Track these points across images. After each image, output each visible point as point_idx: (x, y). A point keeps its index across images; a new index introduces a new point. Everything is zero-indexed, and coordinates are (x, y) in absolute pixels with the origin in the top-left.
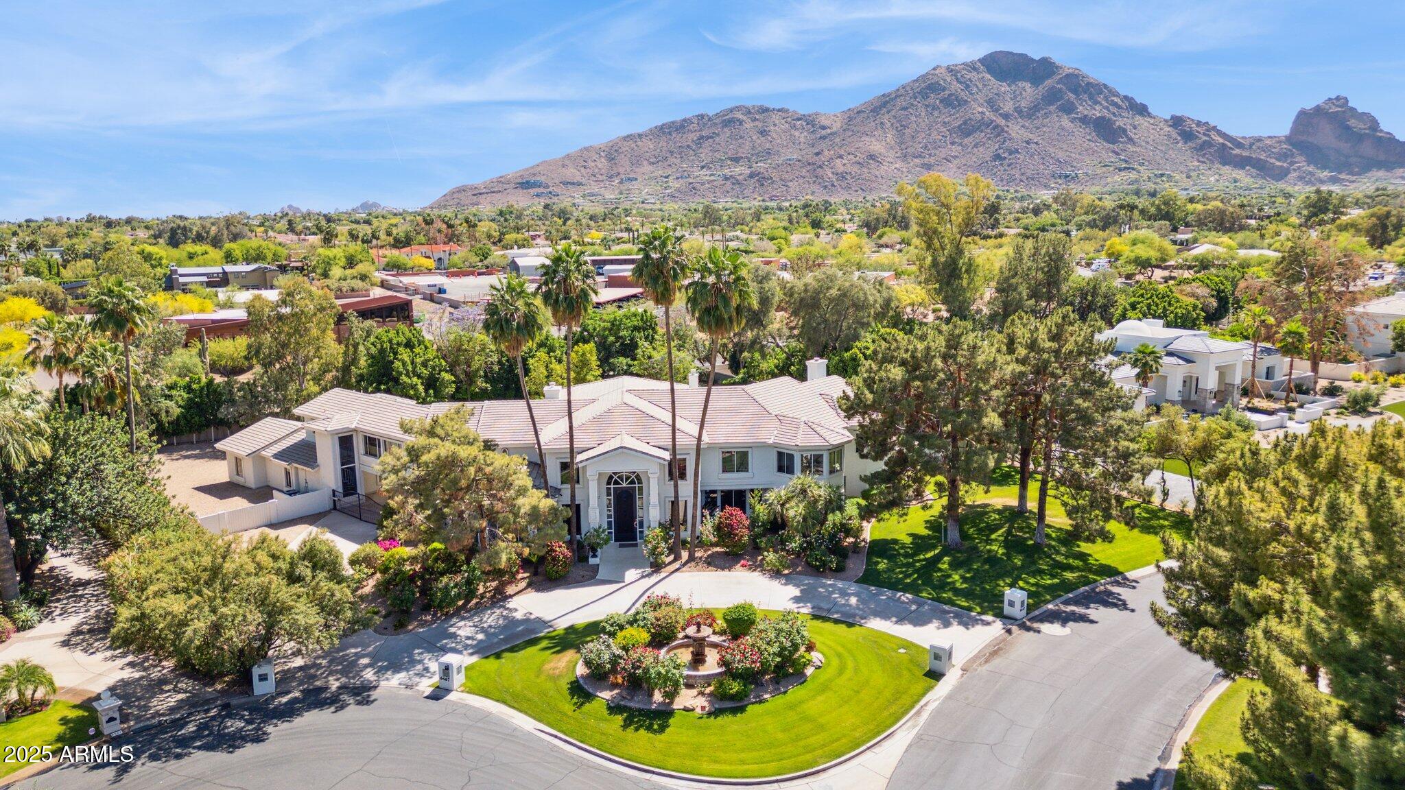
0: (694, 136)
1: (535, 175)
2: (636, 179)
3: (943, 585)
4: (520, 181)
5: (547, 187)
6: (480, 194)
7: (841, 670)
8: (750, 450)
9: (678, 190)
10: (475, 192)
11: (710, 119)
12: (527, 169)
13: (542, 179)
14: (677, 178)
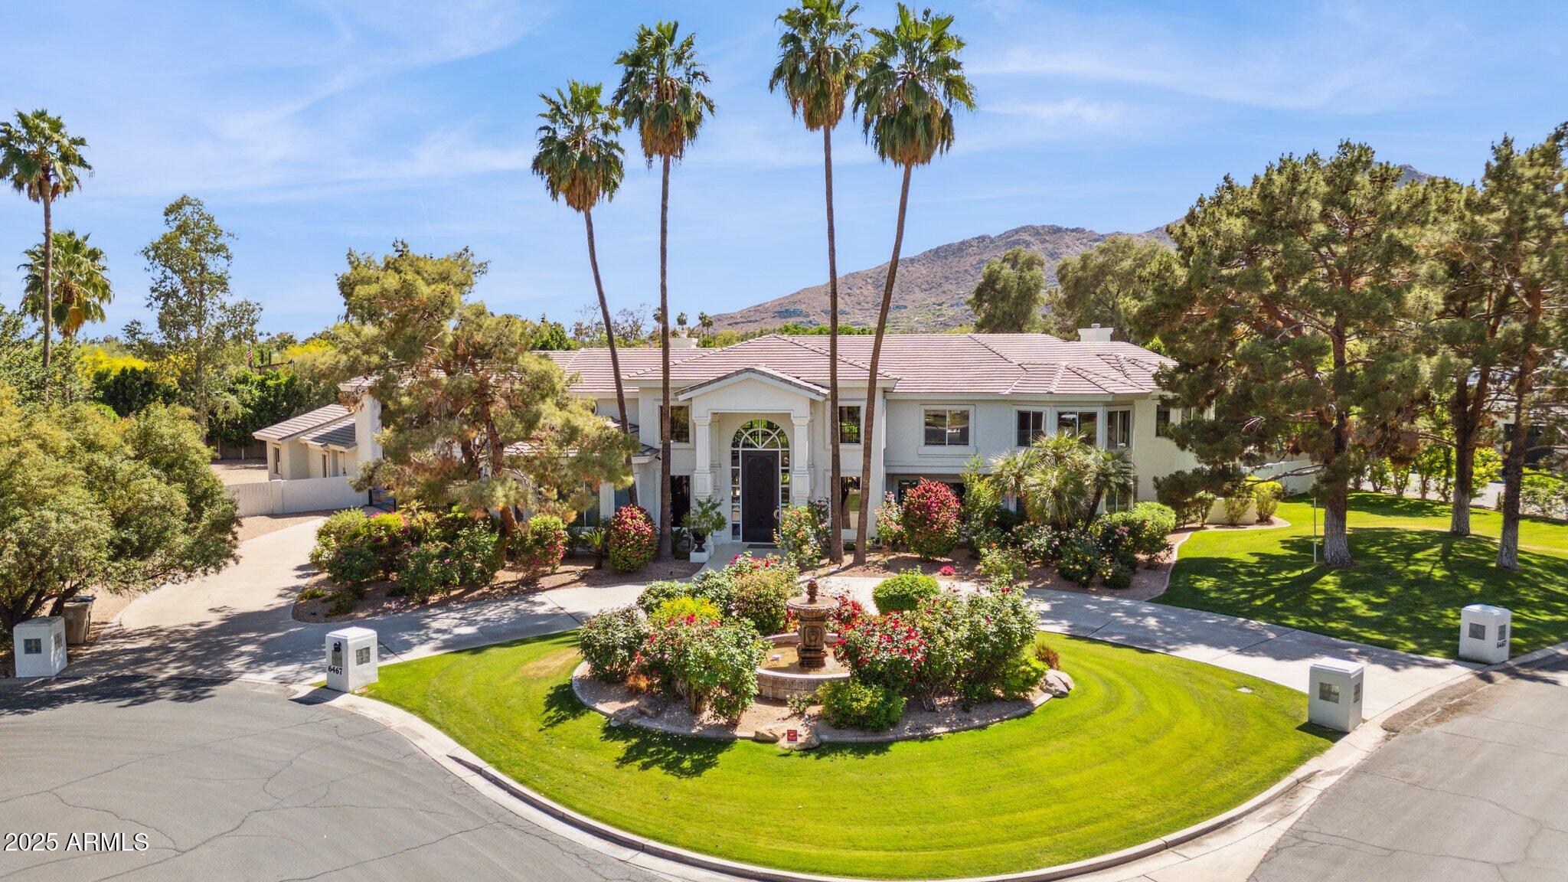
0: (974, 260)
1: (795, 303)
2: (905, 307)
4: (778, 309)
5: (808, 316)
6: (736, 323)
8: (971, 409)
9: (953, 318)
10: (732, 321)
11: (992, 241)
12: (787, 297)
13: (803, 307)
14: (952, 306)
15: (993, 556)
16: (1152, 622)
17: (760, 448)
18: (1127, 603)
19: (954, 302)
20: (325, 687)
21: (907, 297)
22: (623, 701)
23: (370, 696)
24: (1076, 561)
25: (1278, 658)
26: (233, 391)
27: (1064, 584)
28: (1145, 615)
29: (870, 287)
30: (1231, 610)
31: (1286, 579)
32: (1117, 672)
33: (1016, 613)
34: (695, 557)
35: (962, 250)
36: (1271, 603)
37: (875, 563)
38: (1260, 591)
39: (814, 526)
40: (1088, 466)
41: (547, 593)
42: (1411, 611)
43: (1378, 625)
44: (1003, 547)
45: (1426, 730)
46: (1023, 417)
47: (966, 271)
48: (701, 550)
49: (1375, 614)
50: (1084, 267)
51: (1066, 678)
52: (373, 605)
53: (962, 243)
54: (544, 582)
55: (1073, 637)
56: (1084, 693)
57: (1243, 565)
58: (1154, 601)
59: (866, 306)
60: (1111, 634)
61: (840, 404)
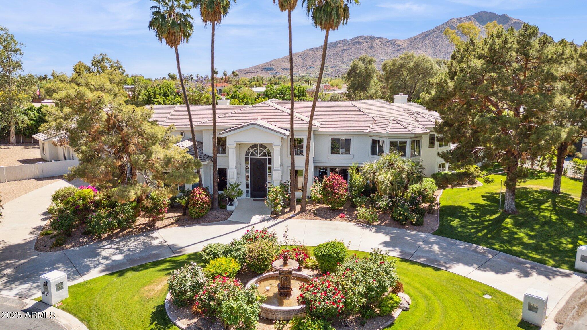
0: (340, 49)
1: (270, 65)
2: (314, 68)
3: (512, 239)
4: (264, 67)
5: (275, 70)
6: (247, 73)
7: (430, 314)
8: (351, 138)
9: (332, 72)
10: (245, 72)
11: (348, 42)
12: (267, 63)
13: (273, 67)
14: (332, 67)
15: (363, 211)
16: (436, 248)
17: (258, 156)
18: (423, 235)
19: (332, 66)
20: (41, 301)
21: (314, 64)
22: (190, 319)
23: (63, 309)
24: (400, 215)
25: (497, 272)
26: (26, 114)
27: (394, 223)
28: (432, 243)
29: (300, 59)
30: (468, 239)
31: (490, 220)
32: (429, 288)
33: (387, 274)
34: (229, 208)
35: (336, 45)
36: (485, 235)
37: (310, 211)
38: (480, 228)
39: (283, 196)
40: (404, 168)
41: (159, 230)
42: (547, 240)
43: (536, 248)
44: (367, 207)
45: (576, 323)
46: (374, 142)
47: (337, 53)
48: (232, 205)
49: (531, 241)
50: (394, 65)
51: (407, 298)
52: (74, 241)
53: (336, 42)
54: (159, 224)
55: (403, 260)
56: (416, 306)
57: (469, 211)
58: (435, 233)
59: (299, 67)
60: (420, 257)
61: (295, 137)
